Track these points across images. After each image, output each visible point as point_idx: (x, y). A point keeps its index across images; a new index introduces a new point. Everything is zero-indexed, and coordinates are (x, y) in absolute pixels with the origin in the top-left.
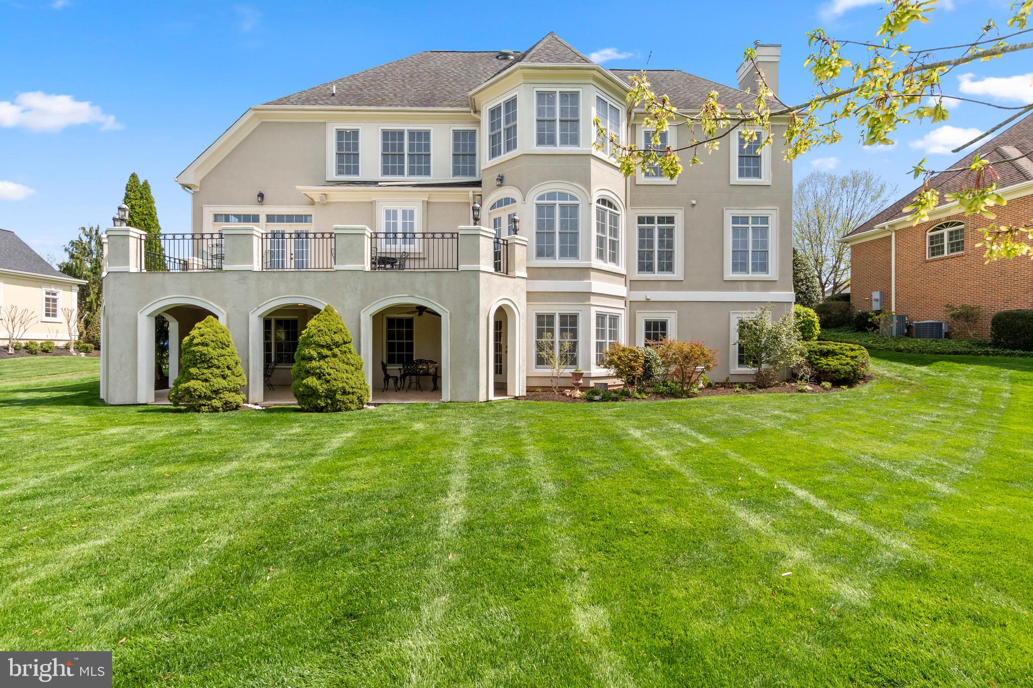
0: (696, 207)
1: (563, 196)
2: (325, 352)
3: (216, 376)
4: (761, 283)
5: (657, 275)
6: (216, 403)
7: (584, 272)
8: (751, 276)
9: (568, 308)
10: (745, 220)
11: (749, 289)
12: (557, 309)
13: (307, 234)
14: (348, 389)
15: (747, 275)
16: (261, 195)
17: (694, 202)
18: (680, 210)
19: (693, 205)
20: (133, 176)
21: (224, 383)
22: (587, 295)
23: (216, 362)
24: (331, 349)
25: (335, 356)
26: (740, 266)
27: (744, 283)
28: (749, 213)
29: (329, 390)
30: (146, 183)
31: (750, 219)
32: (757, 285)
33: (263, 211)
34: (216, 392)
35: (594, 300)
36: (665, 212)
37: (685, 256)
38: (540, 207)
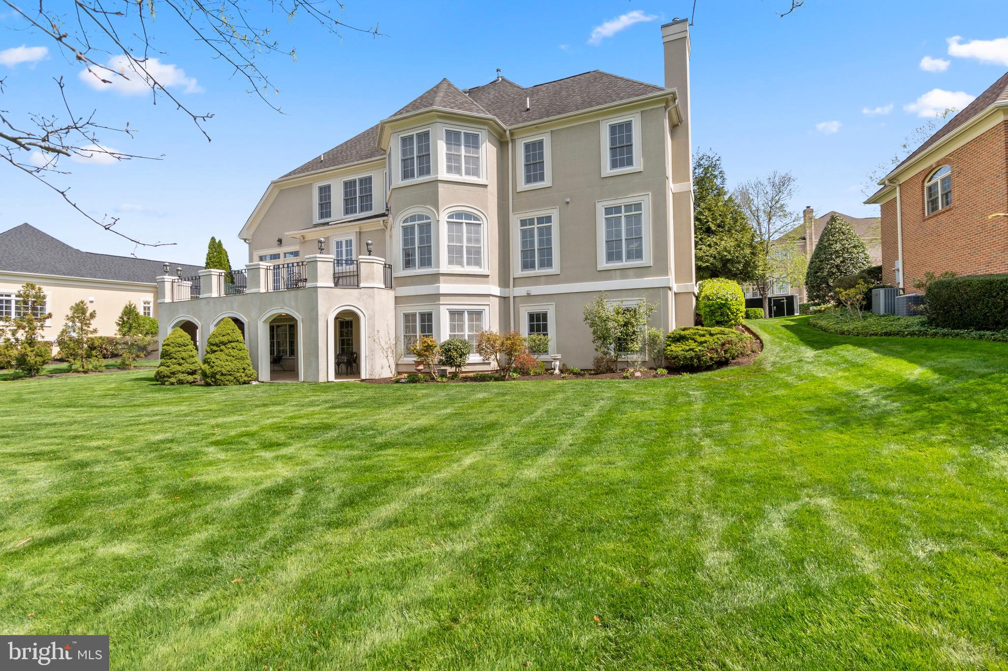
0: (570, 205)
1: (421, 217)
2: (215, 348)
3: (174, 364)
4: (635, 270)
5: (537, 271)
6: (173, 380)
7: (435, 278)
8: (624, 263)
9: (425, 309)
10: (618, 209)
11: (623, 277)
12: (418, 309)
13: (293, 264)
14: (224, 372)
15: (621, 264)
16: (280, 241)
17: (568, 200)
18: (555, 210)
19: (568, 203)
20: (213, 239)
21: (179, 368)
22: (436, 297)
23: (174, 355)
24: (219, 347)
25: (221, 351)
26: (613, 255)
27: (618, 271)
28: (621, 202)
29: (213, 373)
30: (220, 242)
31: (623, 208)
32: (631, 272)
33: (281, 250)
34: (173, 373)
35: (443, 300)
36: (543, 213)
37: (561, 251)
38: (405, 229)
